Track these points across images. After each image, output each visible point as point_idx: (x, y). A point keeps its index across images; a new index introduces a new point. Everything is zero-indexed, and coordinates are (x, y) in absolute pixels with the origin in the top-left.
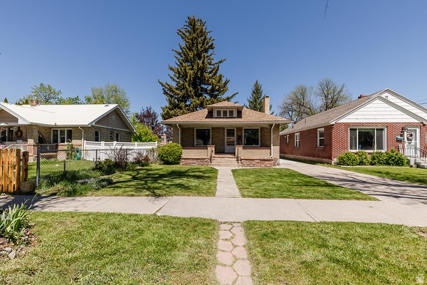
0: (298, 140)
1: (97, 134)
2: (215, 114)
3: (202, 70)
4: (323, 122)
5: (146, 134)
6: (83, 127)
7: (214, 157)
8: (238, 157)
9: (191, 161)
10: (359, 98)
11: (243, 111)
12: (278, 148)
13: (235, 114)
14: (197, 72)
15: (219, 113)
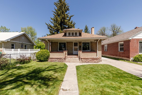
0: (106, 48)
1: (13, 45)
2: (67, 35)
3: (64, 18)
4: (123, 39)
5: (43, 46)
6: (3, 42)
7: (67, 57)
8: (79, 57)
9: (54, 59)
10: (135, 28)
11: (82, 33)
12: (101, 52)
13: (78, 34)
14: (62, 19)
15: (69, 34)
